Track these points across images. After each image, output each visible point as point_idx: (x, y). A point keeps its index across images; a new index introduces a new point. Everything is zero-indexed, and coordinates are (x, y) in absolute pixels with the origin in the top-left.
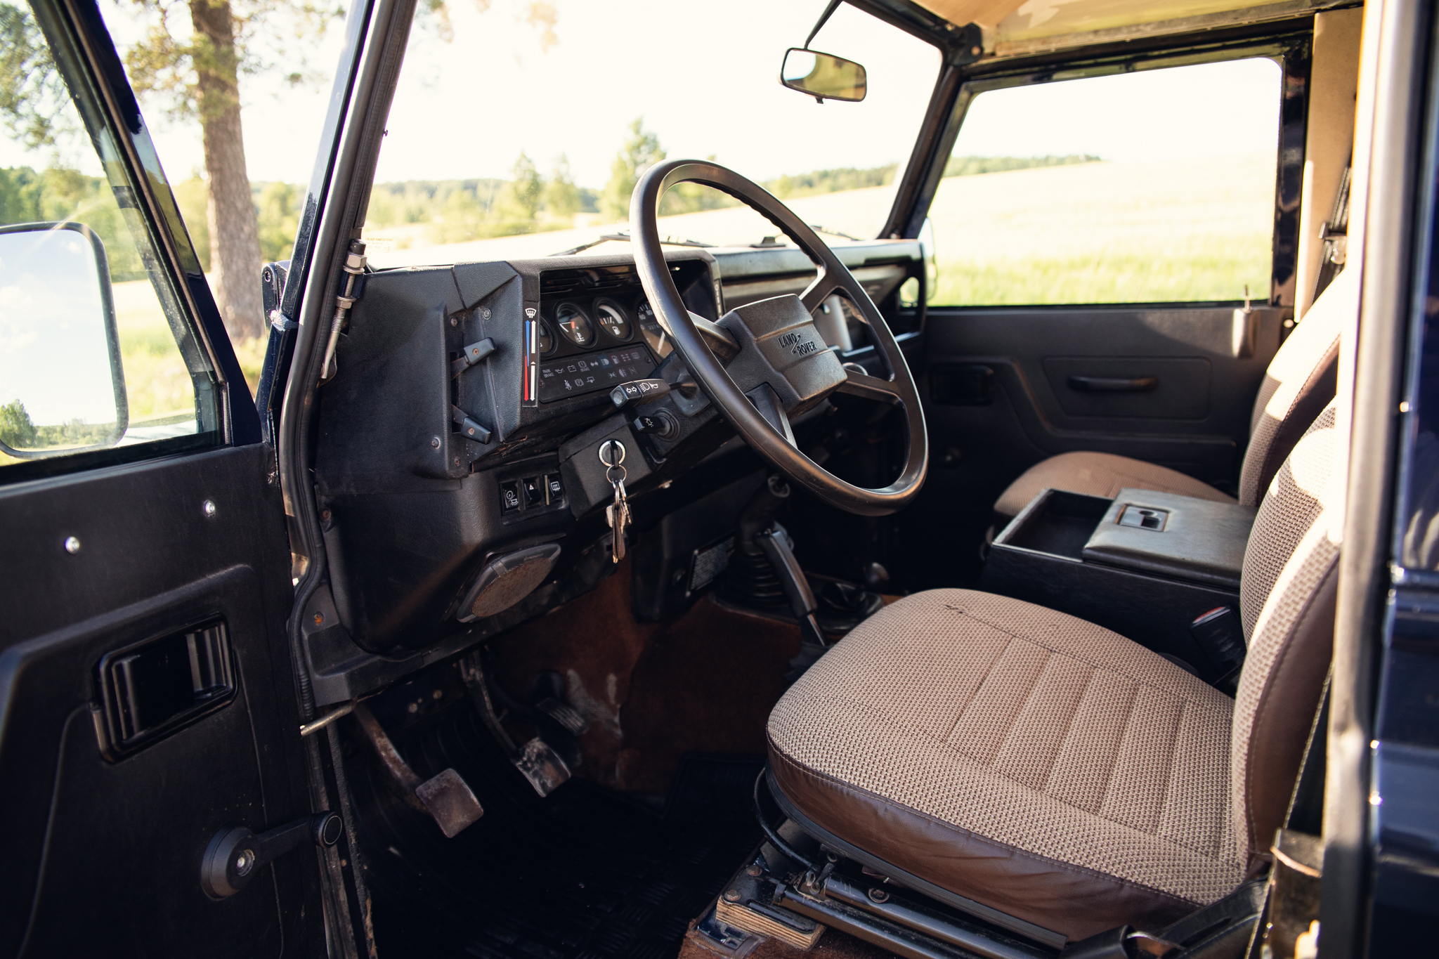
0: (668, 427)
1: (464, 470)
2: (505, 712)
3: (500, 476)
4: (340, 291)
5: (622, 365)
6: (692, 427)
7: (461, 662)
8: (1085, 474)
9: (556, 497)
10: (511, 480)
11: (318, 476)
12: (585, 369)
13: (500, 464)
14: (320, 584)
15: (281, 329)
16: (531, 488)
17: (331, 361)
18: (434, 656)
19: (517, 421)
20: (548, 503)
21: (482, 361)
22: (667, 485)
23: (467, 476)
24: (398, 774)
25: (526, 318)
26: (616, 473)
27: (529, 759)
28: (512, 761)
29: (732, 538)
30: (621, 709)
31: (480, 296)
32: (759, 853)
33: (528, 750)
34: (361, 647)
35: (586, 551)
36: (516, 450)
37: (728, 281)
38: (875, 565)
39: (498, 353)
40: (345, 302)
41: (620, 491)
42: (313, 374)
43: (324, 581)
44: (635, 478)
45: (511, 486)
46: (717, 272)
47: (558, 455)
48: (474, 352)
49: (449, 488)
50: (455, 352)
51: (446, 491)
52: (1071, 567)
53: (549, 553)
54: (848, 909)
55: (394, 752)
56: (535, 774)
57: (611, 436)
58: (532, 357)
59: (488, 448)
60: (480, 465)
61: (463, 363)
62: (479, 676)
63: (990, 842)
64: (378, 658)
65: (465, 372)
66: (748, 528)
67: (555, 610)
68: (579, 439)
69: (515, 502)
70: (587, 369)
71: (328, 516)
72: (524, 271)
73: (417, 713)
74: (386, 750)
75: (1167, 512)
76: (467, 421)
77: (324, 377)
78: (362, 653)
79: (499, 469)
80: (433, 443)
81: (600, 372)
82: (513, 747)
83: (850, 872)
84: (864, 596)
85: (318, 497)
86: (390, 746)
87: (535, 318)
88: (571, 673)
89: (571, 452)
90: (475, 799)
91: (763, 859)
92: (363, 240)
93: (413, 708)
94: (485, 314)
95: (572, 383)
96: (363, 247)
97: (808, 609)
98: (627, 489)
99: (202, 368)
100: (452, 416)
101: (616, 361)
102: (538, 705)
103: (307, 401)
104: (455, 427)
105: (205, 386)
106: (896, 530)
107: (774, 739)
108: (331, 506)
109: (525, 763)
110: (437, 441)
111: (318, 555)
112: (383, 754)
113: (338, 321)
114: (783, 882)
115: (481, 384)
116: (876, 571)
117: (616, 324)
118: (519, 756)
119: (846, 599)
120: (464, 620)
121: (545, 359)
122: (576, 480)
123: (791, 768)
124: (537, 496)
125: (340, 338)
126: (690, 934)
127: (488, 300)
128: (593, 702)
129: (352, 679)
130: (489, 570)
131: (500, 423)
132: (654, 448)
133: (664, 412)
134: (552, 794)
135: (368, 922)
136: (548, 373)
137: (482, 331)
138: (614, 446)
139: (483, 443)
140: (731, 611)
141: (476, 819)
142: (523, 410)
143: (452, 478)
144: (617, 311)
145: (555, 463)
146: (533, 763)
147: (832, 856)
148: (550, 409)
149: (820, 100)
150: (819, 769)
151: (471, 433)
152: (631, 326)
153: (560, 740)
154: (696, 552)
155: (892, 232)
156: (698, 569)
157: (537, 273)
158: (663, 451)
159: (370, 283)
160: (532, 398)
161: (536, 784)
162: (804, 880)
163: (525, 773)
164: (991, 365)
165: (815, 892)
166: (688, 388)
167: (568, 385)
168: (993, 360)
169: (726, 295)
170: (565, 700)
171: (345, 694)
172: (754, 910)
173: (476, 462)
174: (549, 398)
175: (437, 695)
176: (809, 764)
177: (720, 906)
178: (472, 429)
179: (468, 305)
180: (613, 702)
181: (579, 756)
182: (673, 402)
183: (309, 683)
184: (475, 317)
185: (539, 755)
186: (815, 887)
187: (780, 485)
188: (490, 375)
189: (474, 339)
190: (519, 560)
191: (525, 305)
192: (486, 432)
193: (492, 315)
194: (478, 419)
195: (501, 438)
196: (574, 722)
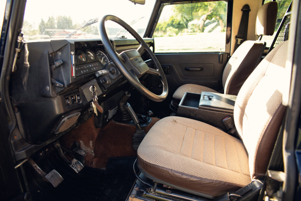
0: (108, 82)
1: (56, 95)
2: (65, 152)
3: (65, 96)
4: (16, 46)
5: (94, 66)
6: (113, 82)
8: (190, 89)
9: (79, 101)
10: (67, 97)
11: (13, 98)
13: (65, 93)
14: (15, 127)
16: (73, 98)
17: (15, 67)
18: (48, 142)
19: (70, 82)
20: (77, 102)
21: (59, 66)
22: (105, 96)
23: (56, 97)
24: (40, 173)
25: (71, 54)
26: (94, 94)
27: (73, 164)
28: (69, 165)
29: (117, 106)
30: (94, 149)
31: (58, 49)
32: (136, 183)
33: (73, 162)
34: (28, 143)
35: (85, 113)
36: (69, 89)
37: (117, 46)
38: (150, 111)
39: (64, 64)
40: (18, 50)
42: (9, 70)
43: (16, 126)
45: (68, 98)
47: (79, 90)
48: (57, 64)
49: (52, 100)
50: (52, 64)
51: (51, 101)
52: (196, 110)
53: (77, 115)
54: (162, 195)
55: (38, 167)
56: (75, 168)
57: (93, 84)
58: (73, 65)
59: (62, 89)
60: (60, 94)
61: (54, 66)
62: (59, 145)
63: (196, 177)
64: (33, 146)
65: (55, 69)
66: (122, 104)
67: (76, 128)
68: (84, 86)
69: (69, 102)
70: (86, 68)
71: (16, 109)
72: (70, 42)
73: (42, 155)
74: (36, 167)
75: (213, 96)
76: (57, 82)
77: (13, 71)
78: (29, 145)
79: (64, 94)
80: (47, 88)
81: (89, 68)
82: (69, 162)
83: (160, 186)
84: (147, 118)
85: (13, 104)
86: (37, 166)
87: (74, 55)
88: (81, 141)
89: (82, 89)
90: (61, 176)
91: (137, 184)
92: (22, 32)
94: (60, 53)
95: (83, 72)
96: (22, 35)
97: (138, 122)
100: (52, 81)
101: (93, 66)
102: (73, 150)
103: (8, 78)
104: (52, 84)
106: (148, 102)
107: (141, 157)
108: (17, 106)
109: (72, 165)
110: (48, 88)
112: (35, 168)
113: (16, 55)
114: (145, 191)
115: (59, 72)
116: (150, 113)
117: (91, 56)
119: (144, 119)
120: (56, 133)
121: (76, 65)
122: (84, 96)
123: (146, 164)
124: (74, 100)
125: (17, 61)
127: (60, 50)
128: (87, 148)
129: (27, 152)
130: (63, 120)
131: (65, 82)
132: (104, 87)
133: (106, 78)
134: (80, 172)
136: (77, 69)
137: (59, 58)
138: (93, 87)
139: (61, 88)
140: (118, 124)
141: (62, 181)
142: (71, 79)
143: (52, 97)
144: (92, 53)
145: (78, 92)
146: (74, 165)
147: (156, 183)
148: (78, 78)
149: (135, 4)
150: (154, 164)
151: (58, 85)
152: (95, 56)
153: (80, 158)
154: (109, 111)
155: (146, 36)
156: (109, 115)
157: (73, 43)
158: (106, 88)
160: (74, 76)
161: (76, 170)
162: (151, 190)
163: (73, 168)
164: (168, 66)
165: (153, 192)
166: (113, 72)
167: (82, 72)
168: (168, 64)
169: (117, 50)
170: (79, 148)
171: (25, 156)
172: (139, 198)
173: (59, 93)
174: (78, 75)
175: (47, 150)
176: (151, 163)
177: (130, 198)
179: (55, 51)
180: (92, 147)
181: (84, 161)
182: (109, 75)
183: (14, 155)
184: (57, 54)
185: (76, 163)
186: (153, 191)
187: (128, 93)
188: (62, 70)
189: (56, 60)
190: (71, 117)
191: (71, 52)
192: (62, 85)
193: (62, 54)
194: (59, 81)
195: (66, 86)
196: (83, 153)
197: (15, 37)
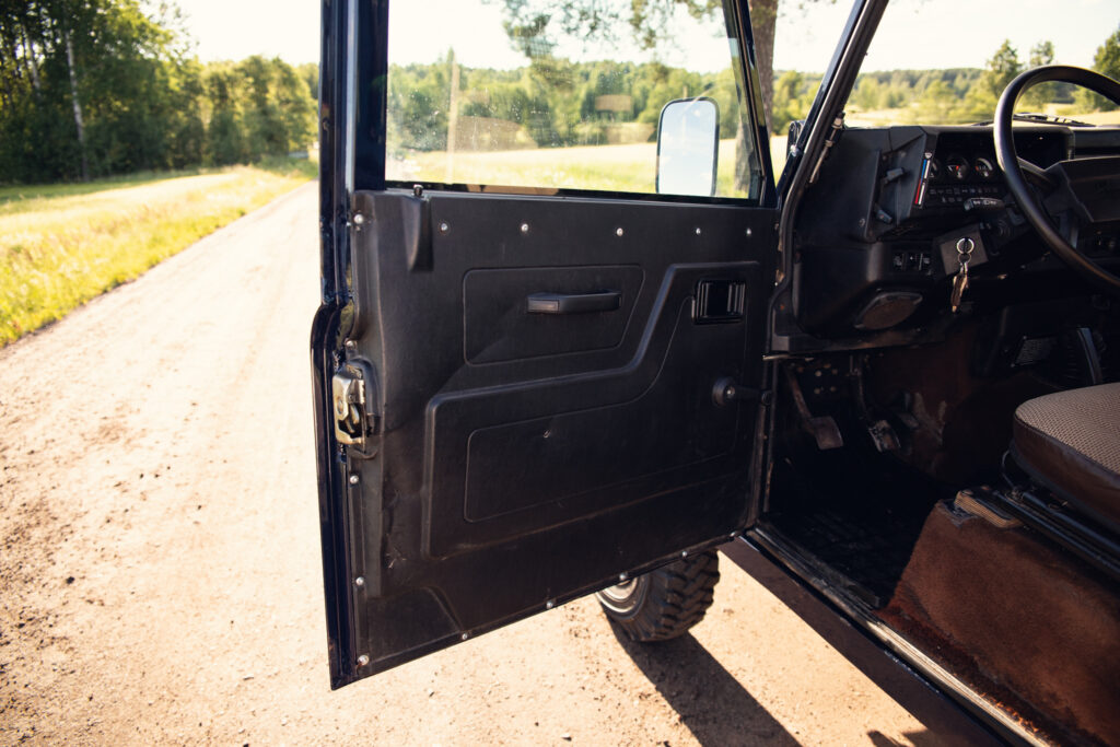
0: (1002, 232)
1: (874, 239)
3: (893, 247)
4: (827, 137)
7: (851, 358)
9: (925, 267)
10: (900, 250)
11: (797, 233)
12: (957, 192)
13: (895, 240)
14: (787, 289)
15: (794, 155)
16: (911, 258)
17: (816, 174)
19: (908, 214)
20: (920, 270)
21: (895, 180)
22: (1003, 277)
23: (875, 243)
24: (802, 411)
25: (925, 158)
26: (965, 257)
27: (877, 429)
28: (867, 427)
30: (945, 426)
31: (901, 144)
33: (878, 425)
34: (800, 327)
36: (905, 232)
39: (905, 176)
40: (829, 143)
41: (965, 267)
42: (805, 181)
43: (789, 288)
44: (976, 263)
45: (900, 255)
46: (1073, 142)
47: (932, 243)
48: (892, 175)
49: (864, 248)
50: (882, 173)
51: (862, 249)
53: (914, 299)
55: (802, 400)
56: (878, 438)
57: (967, 236)
58: (924, 180)
59: (890, 228)
60: (883, 238)
61: (885, 181)
62: (859, 374)
64: (807, 335)
65: (885, 185)
67: (915, 347)
68: (947, 235)
69: (899, 263)
71: (798, 255)
72: (929, 132)
73: (818, 393)
74: (798, 397)
76: (881, 212)
77: (811, 182)
78: (799, 331)
79: (894, 243)
80: (860, 222)
81: (967, 195)
82: (869, 420)
86: (800, 396)
87: (930, 159)
88: (918, 395)
89: (940, 243)
90: (840, 437)
92: (844, 111)
93: (817, 391)
94: (902, 155)
95: (947, 199)
96: (844, 115)
98: (969, 268)
99: (757, 168)
100: (873, 208)
101: (980, 191)
102: (892, 408)
103: (800, 193)
104: (874, 214)
105: (756, 177)
108: (801, 250)
109: (874, 431)
110: (863, 221)
111: (789, 272)
112: (796, 399)
113: (823, 153)
115: (892, 193)
117: (988, 170)
118: (872, 426)
120: (857, 326)
121: (931, 184)
122: (940, 259)
123: (1022, 426)
124: (915, 263)
125: (822, 163)
126: (937, 505)
127: (906, 147)
128: (928, 417)
129: (791, 342)
130: (877, 298)
131: (899, 215)
132: (993, 245)
133: (1002, 223)
135: (769, 474)
136: (933, 192)
137: (899, 164)
138: (967, 241)
139: (887, 225)
141: (838, 447)
142: (912, 209)
143: (866, 243)
144: (990, 162)
145: (930, 247)
146: (879, 432)
148: (928, 210)
150: (1035, 427)
151: (881, 217)
152: (997, 172)
153: (899, 429)
154: (1025, 338)
156: (1024, 350)
157: (937, 134)
158: (997, 248)
159: (844, 134)
160: (919, 203)
161: (877, 443)
162: (1011, 492)
163: (872, 435)
165: (1016, 498)
167: (944, 200)
170: (910, 411)
171: (786, 348)
172: (977, 501)
173: (881, 235)
174: (930, 204)
175: (832, 389)
176: (1031, 425)
177: (959, 496)
178: (882, 215)
179: (895, 148)
180: (941, 420)
182: (1009, 216)
183: (771, 338)
184: (897, 156)
185: (884, 429)
186: (1016, 496)
188: (899, 188)
189: (894, 168)
190: (896, 297)
191: (926, 151)
192: (890, 219)
193: (907, 156)
194: (887, 211)
195: (898, 223)
196: (913, 424)
197: (829, 119)
